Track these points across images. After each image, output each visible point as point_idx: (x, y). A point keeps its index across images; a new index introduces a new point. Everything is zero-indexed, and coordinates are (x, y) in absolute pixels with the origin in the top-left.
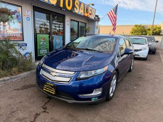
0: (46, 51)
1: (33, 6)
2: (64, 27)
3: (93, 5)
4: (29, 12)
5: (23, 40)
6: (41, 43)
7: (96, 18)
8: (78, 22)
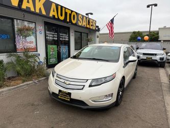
0: (54, 59)
1: (45, 22)
2: (69, 38)
3: (91, 14)
4: (41, 27)
5: (37, 51)
6: (51, 53)
7: (97, 28)
8: (81, 33)
